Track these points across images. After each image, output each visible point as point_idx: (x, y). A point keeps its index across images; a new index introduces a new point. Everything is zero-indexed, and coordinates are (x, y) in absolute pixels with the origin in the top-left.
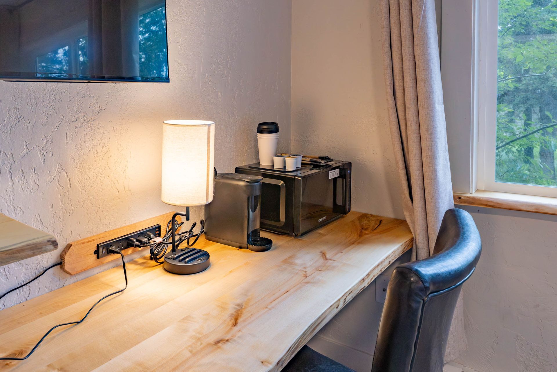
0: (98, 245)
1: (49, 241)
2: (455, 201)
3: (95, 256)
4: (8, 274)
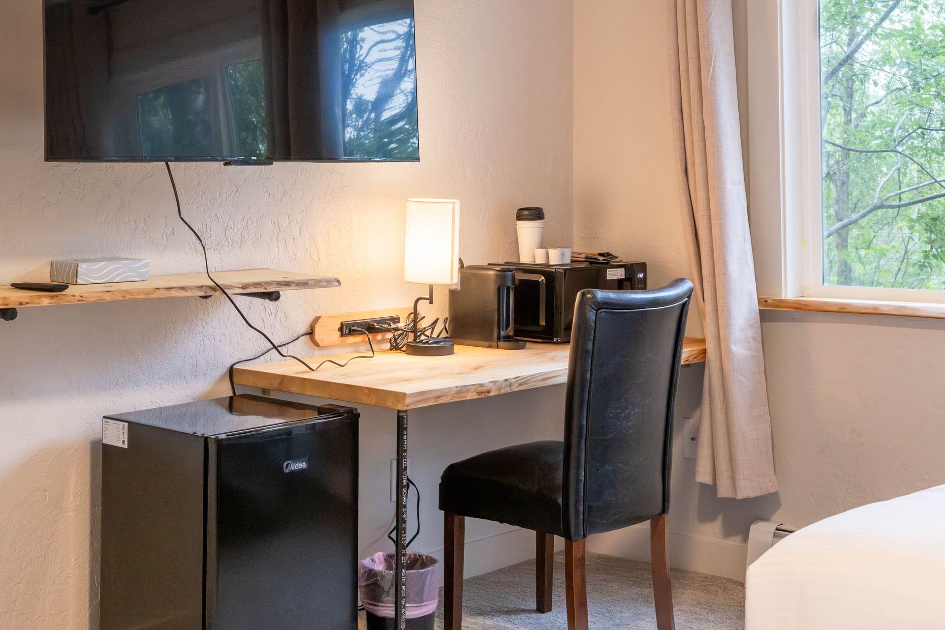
0: (342, 323)
1: (336, 279)
2: (759, 306)
3: (339, 333)
4: (273, 331)
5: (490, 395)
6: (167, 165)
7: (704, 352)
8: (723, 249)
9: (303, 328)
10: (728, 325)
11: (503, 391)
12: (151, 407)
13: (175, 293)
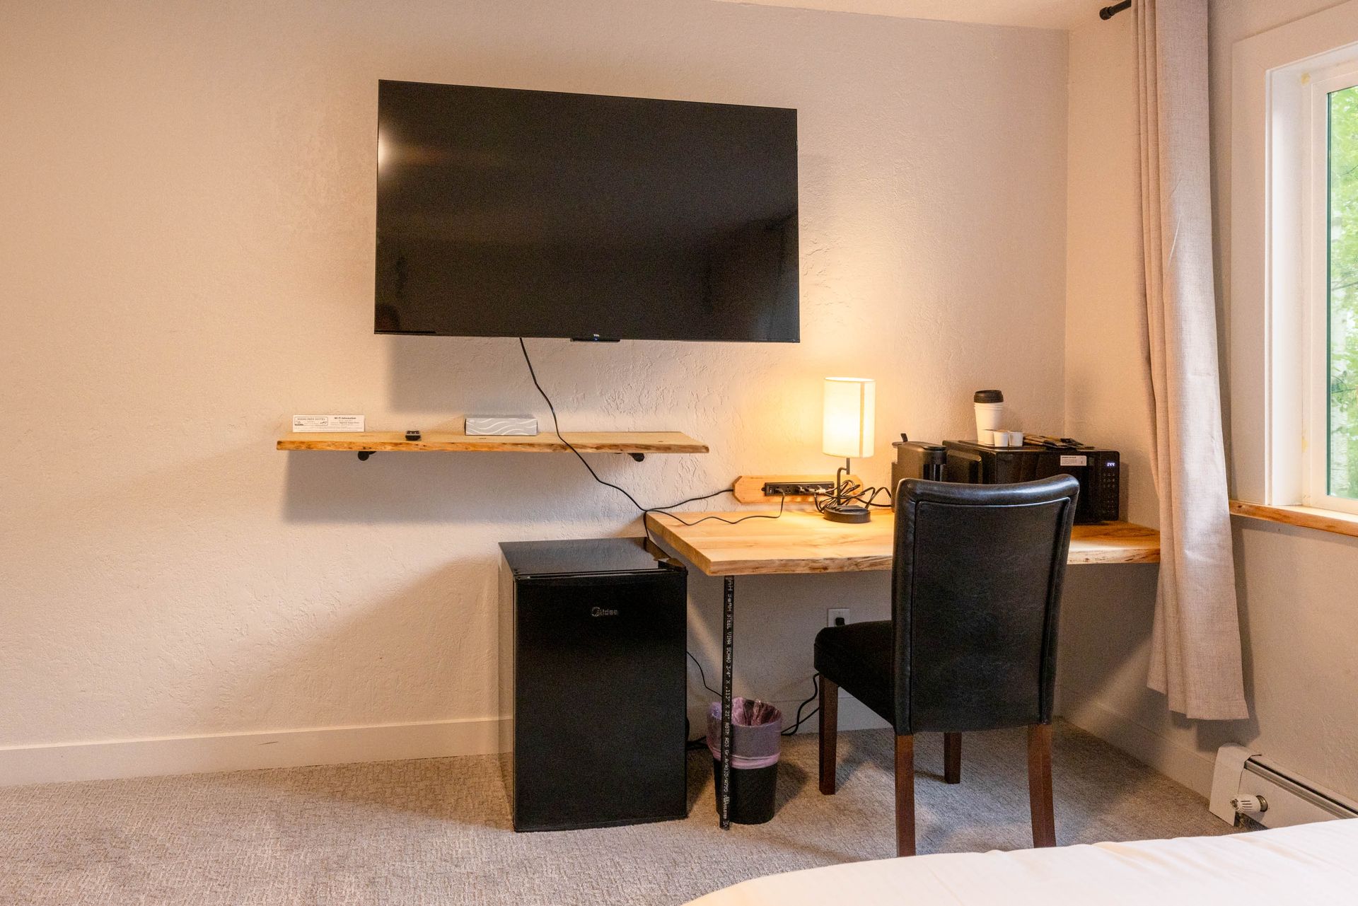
0: (765, 484)
2: (1230, 511)
3: (763, 492)
5: (828, 571)
6: (521, 339)
7: (1157, 553)
8: (1181, 445)
9: (726, 486)
10: (1183, 528)
11: (846, 569)
12: (562, 539)
13: (520, 449)
